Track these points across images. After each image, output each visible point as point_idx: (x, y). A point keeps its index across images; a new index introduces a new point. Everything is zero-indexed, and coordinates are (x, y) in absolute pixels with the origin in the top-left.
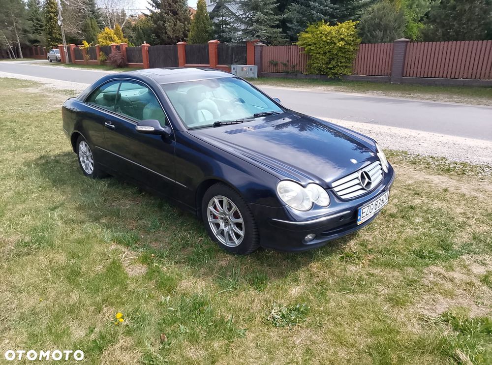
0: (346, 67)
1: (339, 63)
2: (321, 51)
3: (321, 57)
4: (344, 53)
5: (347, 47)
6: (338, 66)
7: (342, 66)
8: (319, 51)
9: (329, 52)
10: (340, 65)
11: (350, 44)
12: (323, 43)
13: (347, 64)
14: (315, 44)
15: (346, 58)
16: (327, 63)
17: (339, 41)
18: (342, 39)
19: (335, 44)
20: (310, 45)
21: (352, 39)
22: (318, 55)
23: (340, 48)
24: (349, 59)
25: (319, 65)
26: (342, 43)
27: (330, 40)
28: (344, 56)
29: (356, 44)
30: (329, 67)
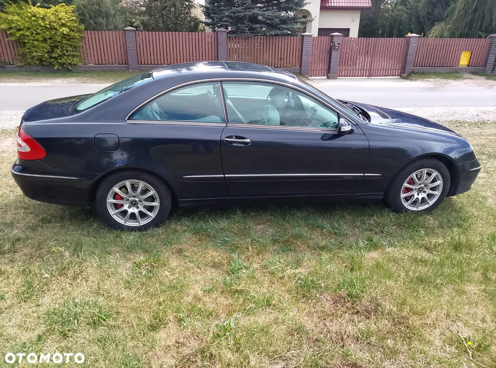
0: (74, 56)
1: (65, 52)
2: (40, 37)
3: (41, 44)
4: (69, 40)
5: (72, 34)
6: (64, 55)
7: (69, 55)
8: (36, 37)
9: (50, 38)
10: (66, 54)
11: (73, 31)
12: (40, 28)
13: (74, 53)
14: (29, 29)
15: (71, 46)
16: (48, 52)
17: (60, 27)
18: (63, 25)
19: (56, 29)
20: (19, 30)
21: (75, 25)
22: (36, 43)
23: (64, 34)
24: (75, 47)
25: (40, 54)
26: (65, 30)
27: (50, 25)
28: (69, 43)
29: (79, 31)
30: (53, 56)
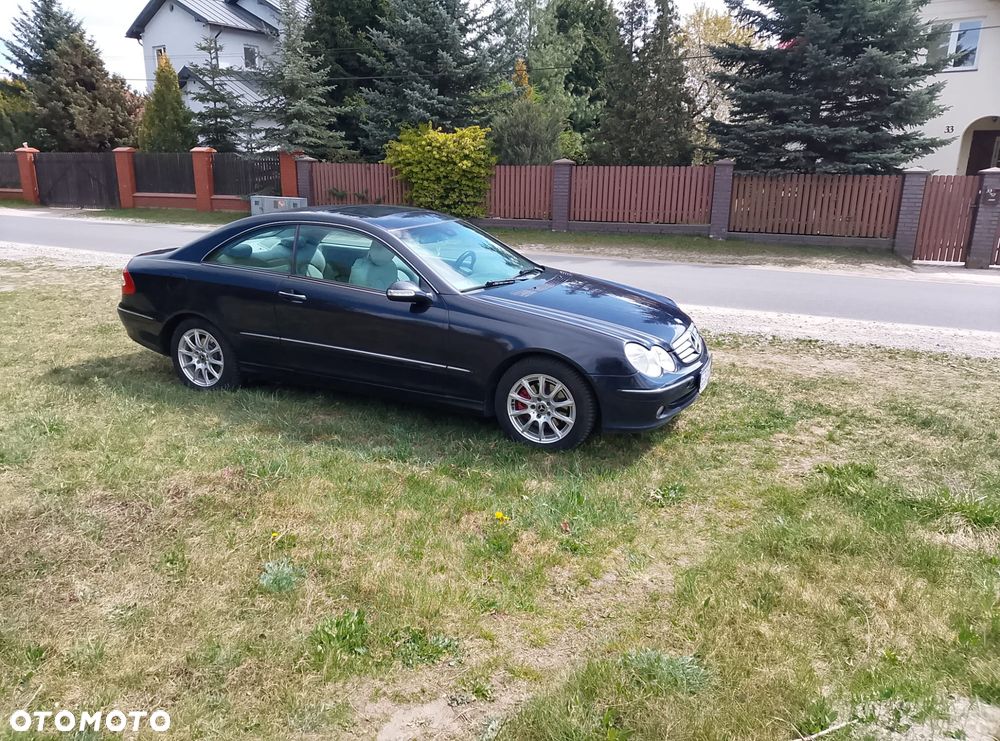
0: (476, 204)
1: (463, 197)
2: (431, 175)
3: (432, 185)
4: (471, 180)
5: (476, 170)
6: (462, 202)
7: (468, 203)
8: (427, 175)
9: (444, 177)
10: (465, 200)
11: (480, 166)
12: (434, 162)
13: (477, 200)
14: (420, 163)
15: (473, 188)
16: (441, 197)
17: (461, 160)
18: (466, 157)
19: (455, 164)
20: (409, 164)
21: (483, 156)
22: (425, 183)
23: (464, 171)
24: (480, 191)
25: (429, 200)
26: (466, 164)
27: (447, 157)
28: (471, 184)
29: (488, 166)
30: (446, 203)
